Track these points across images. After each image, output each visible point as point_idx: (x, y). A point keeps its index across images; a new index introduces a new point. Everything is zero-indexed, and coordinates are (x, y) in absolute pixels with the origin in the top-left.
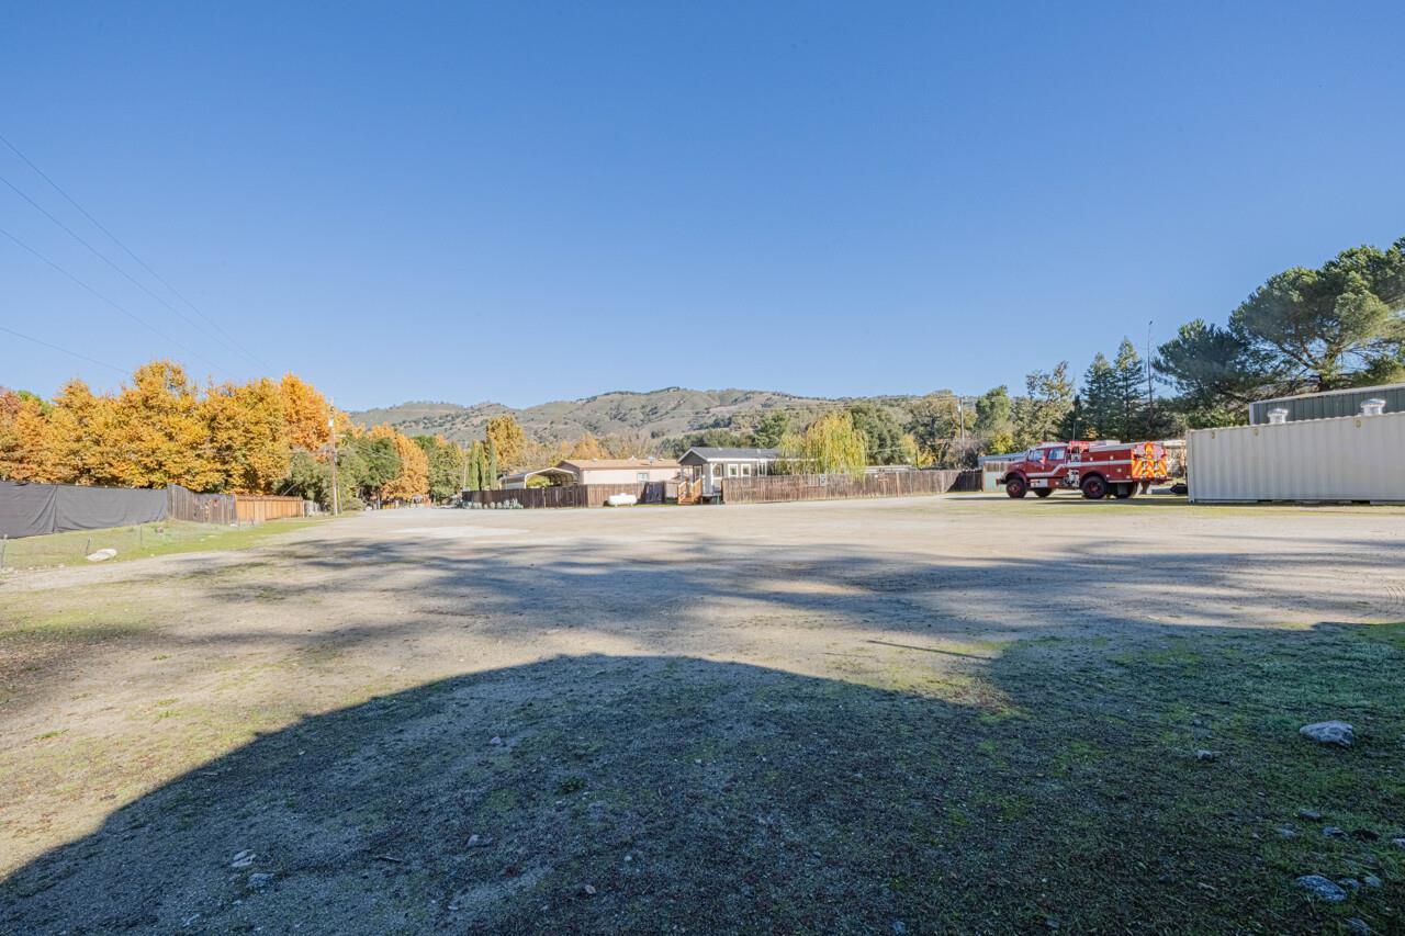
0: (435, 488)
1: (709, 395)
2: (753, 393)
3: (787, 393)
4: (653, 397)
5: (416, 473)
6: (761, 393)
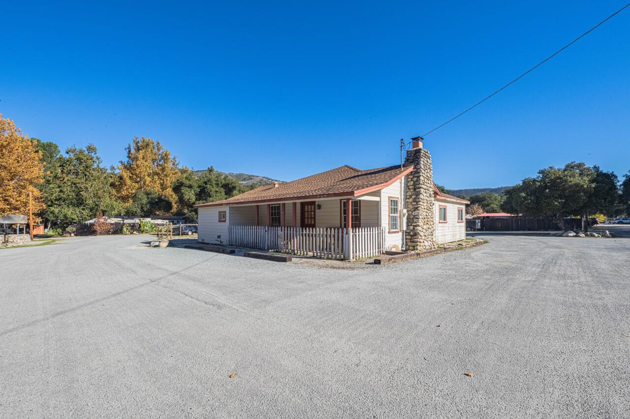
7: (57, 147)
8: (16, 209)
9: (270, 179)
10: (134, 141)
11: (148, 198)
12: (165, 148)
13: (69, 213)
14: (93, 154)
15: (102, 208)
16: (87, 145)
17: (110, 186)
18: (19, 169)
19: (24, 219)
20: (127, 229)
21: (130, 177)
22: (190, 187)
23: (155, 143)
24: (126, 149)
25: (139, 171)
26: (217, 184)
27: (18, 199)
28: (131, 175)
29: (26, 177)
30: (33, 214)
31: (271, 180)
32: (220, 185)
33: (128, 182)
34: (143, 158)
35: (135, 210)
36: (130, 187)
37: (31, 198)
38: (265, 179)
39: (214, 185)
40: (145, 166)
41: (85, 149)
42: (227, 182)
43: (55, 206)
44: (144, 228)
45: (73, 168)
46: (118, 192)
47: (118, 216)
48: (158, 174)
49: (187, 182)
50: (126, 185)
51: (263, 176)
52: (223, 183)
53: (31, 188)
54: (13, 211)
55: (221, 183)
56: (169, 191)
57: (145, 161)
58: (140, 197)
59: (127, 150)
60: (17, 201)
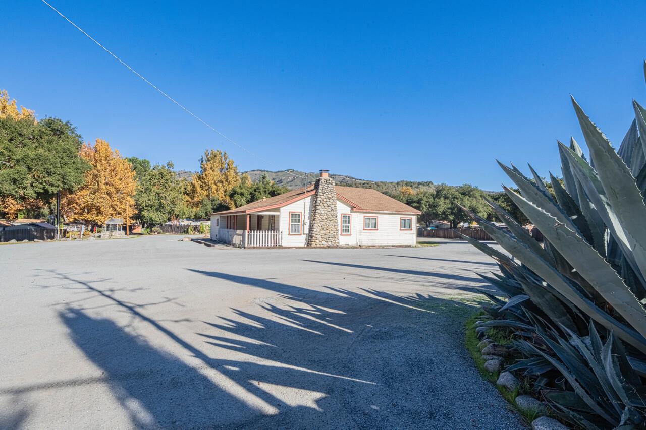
0: (145, 213)
1: (311, 175)
2: (335, 175)
3: (353, 177)
4: (280, 174)
5: (117, 190)
6: (340, 176)
7: (149, 163)
8: (119, 213)
9: (353, 178)
10: (206, 153)
11: (212, 204)
12: (230, 158)
13: (154, 217)
14: (171, 169)
15: (176, 213)
16: (166, 162)
17: (184, 194)
18: (121, 186)
19: (121, 221)
20: (191, 230)
21: (201, 185)
22: (242, 194)
23: (223, 153)
24: (199, 160)
25: (207, 180)
26: (265, 191)
27: (120, 207)
28: (201, 184)
29: (125, 191)
30: (129, 217)
31: (354, 180)
32: (268, 192)
33: (199, 189)
34: (211, 169)
35: (201, 214)
36: (201, 194)
37: (127, 206)
38: (347, 179)
39: (262, 192)
40: (214, 175)
41: (166, 165)
42: (274, 189)
43: (145, 211)
44: (203, 229)
45: (157, 181)
46: (192, 199)
47: (188, 219)
48: (222, 182)
49: (239, 190)
50: (197, 193)
51: (346, 175)
52: (270, 190)
53: (129, 198)
54: (117, 216)
55: (268, 190)
56: (228, 198)
57: (213, 171)
58: (205, 203)
59: (201, 161)
60: (120, 208)
